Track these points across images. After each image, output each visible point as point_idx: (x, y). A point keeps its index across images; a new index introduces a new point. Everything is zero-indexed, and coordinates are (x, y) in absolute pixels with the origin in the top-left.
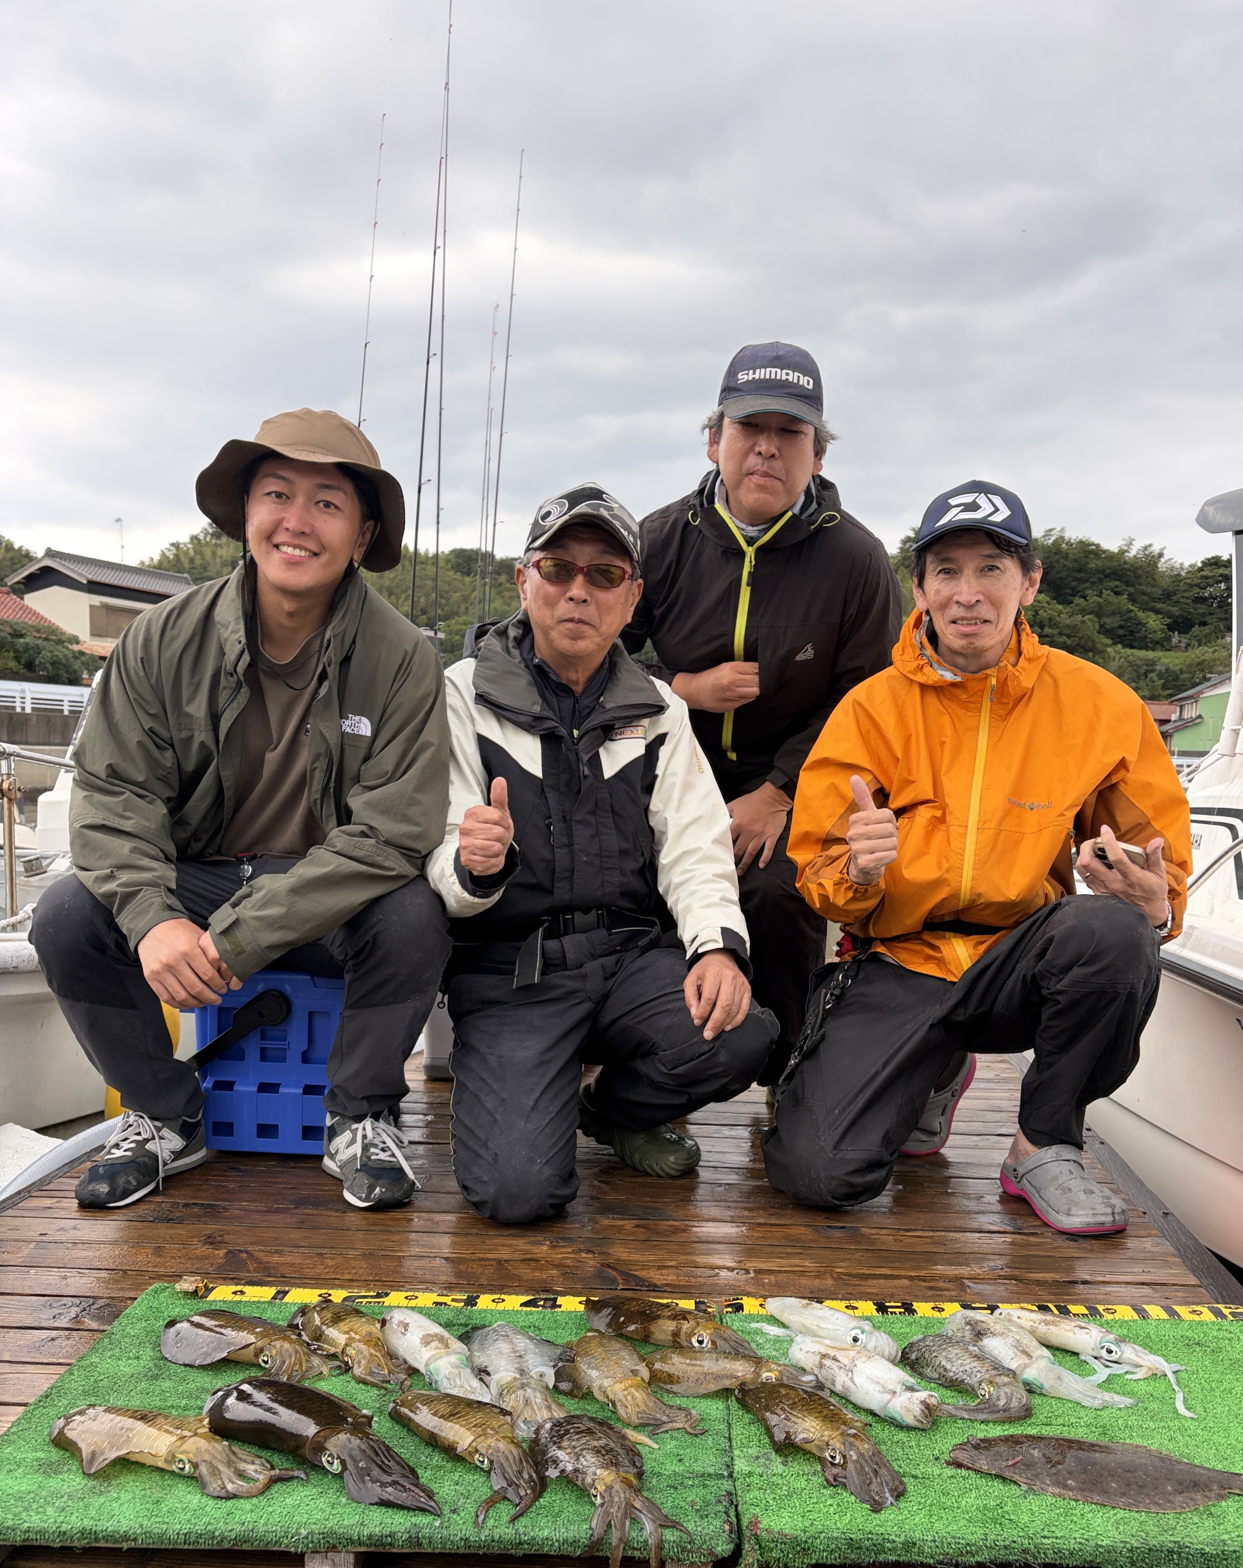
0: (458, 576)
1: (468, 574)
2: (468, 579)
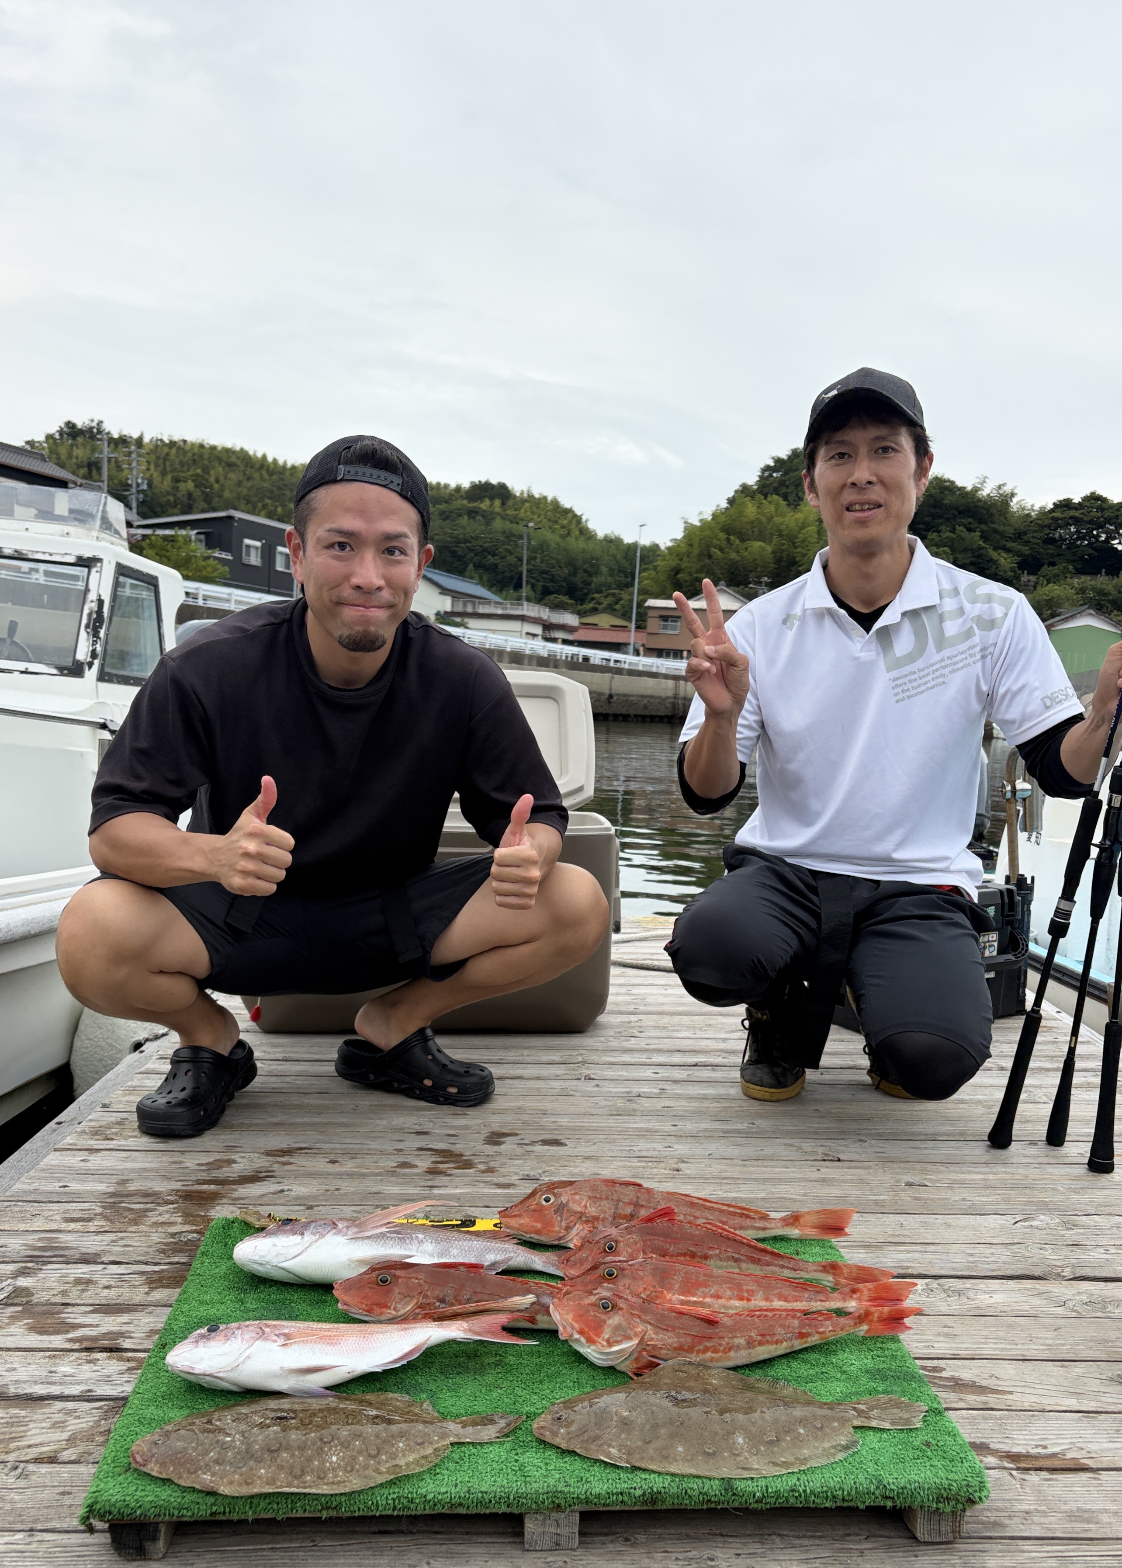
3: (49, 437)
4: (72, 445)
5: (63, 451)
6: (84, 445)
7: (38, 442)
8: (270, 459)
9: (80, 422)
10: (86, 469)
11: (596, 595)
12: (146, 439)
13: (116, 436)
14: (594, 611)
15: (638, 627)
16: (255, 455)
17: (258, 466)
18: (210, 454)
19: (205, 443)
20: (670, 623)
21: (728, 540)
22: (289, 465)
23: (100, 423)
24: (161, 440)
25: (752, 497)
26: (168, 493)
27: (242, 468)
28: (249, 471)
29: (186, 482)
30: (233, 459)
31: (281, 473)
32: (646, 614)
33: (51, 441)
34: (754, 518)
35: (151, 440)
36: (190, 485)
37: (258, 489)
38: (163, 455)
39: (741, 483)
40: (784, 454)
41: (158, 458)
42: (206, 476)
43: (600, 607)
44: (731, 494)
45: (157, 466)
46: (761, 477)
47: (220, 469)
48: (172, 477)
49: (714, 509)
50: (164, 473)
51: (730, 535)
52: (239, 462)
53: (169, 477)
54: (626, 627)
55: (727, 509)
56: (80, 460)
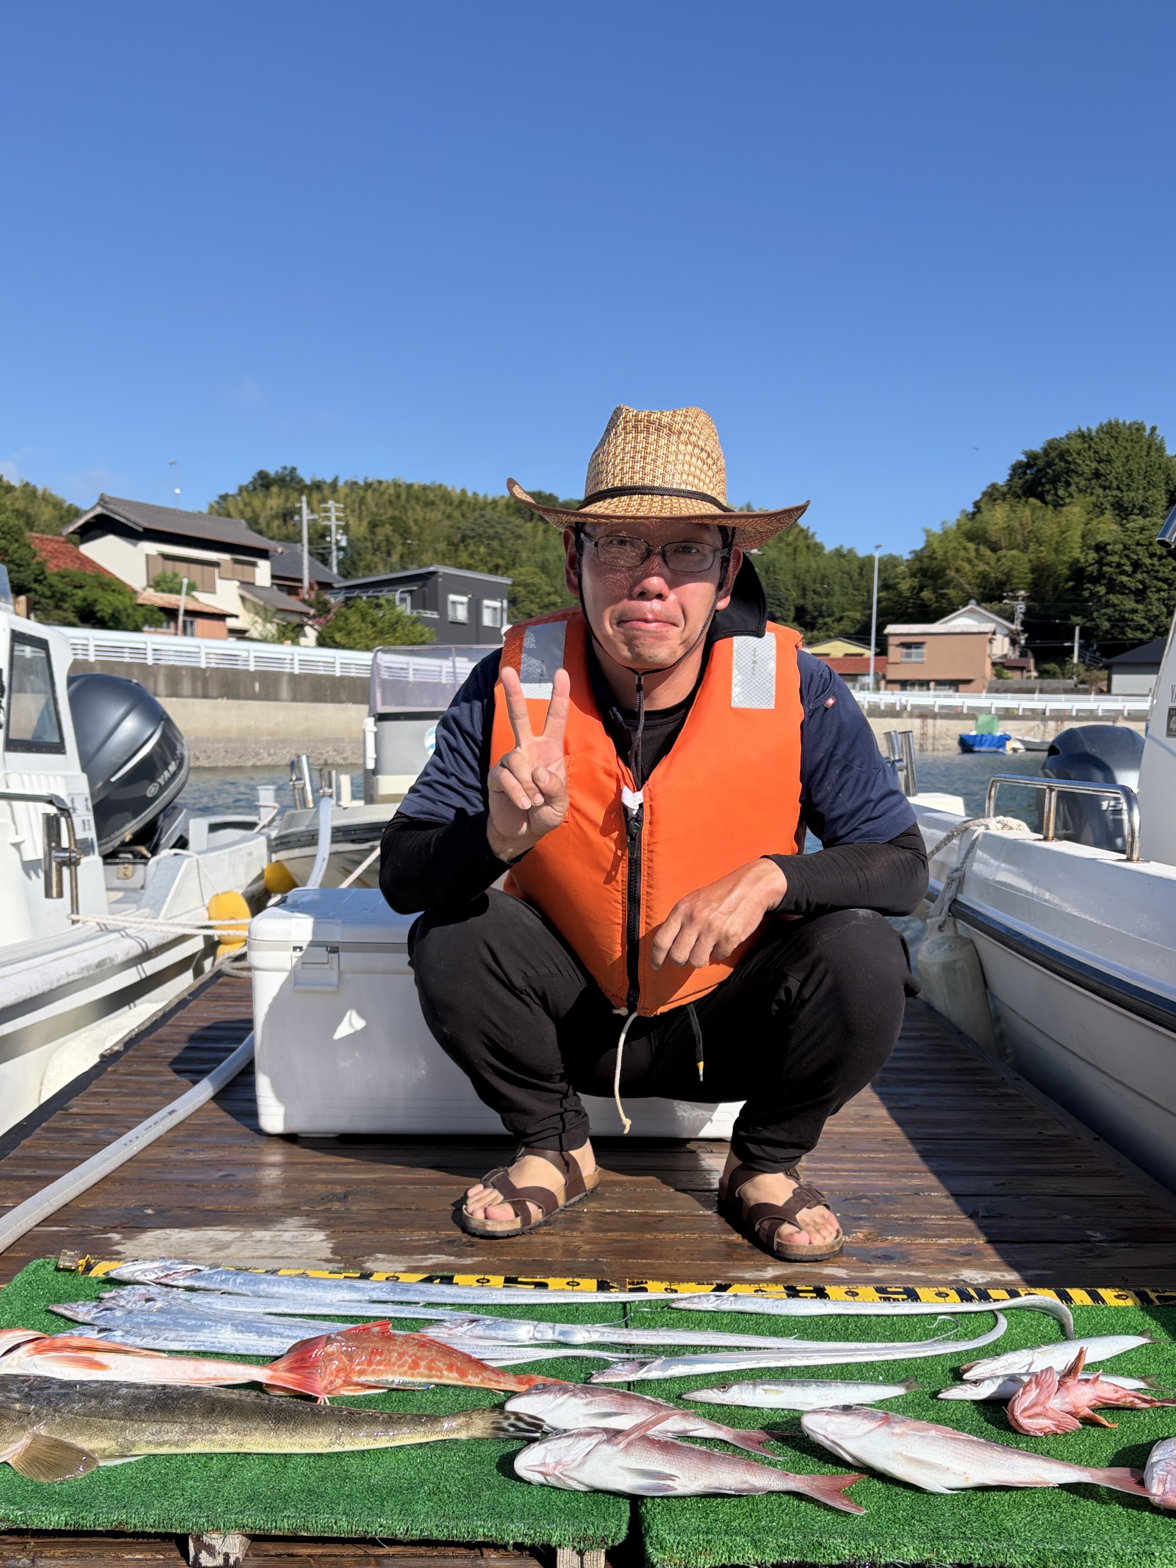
0: (519, 521)
1: (531, 520)
2: (530, 525)
3: (241, 489)
4: (266, 496)
5: (257, 502)
6: (279, 495)
7: (233, 496)
8: (470, 494)
9: (273, 469)
10: (281, 522)
11: (827, 620)
12: (341, 483)
13: (308, 482)
14: (829, 638)
15: (877, 654)
16: (453, 490)
17: (456, 503)
18: (409, 494)
19: (400, 482)
20: (913, 651)
21: (977, 550)
22: (490, 498)
23: (293, 470)
24: (356, 483)
25: (1004, 500)
26: (365, 538)
27: (442, 507)
28: (449, 510)
29: (383, 526)
30: (431, 497)
31: (482, 509)
32: (886, 640)
33: (245, 494)
34: (1005, 525)
35: (346, 483)
36: (388, 529)
37: (458, 528)
38: (358, 500)
39: (989, 483)
40: (1037, 447)
41: (354, 502)
42: (405, 518)
43: (832, 634)
44: (978, 497)
45: (353, 511)
46: (1012, 476)
47: (418, 508)
48: (369, 523)
49: (958, 516)
50: (360, 518)
51: (978, 544)
52: (437, 502)
53: (365, 523)
54: (861, 655)
55: (974, 514)
56: (274, 511)
